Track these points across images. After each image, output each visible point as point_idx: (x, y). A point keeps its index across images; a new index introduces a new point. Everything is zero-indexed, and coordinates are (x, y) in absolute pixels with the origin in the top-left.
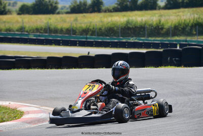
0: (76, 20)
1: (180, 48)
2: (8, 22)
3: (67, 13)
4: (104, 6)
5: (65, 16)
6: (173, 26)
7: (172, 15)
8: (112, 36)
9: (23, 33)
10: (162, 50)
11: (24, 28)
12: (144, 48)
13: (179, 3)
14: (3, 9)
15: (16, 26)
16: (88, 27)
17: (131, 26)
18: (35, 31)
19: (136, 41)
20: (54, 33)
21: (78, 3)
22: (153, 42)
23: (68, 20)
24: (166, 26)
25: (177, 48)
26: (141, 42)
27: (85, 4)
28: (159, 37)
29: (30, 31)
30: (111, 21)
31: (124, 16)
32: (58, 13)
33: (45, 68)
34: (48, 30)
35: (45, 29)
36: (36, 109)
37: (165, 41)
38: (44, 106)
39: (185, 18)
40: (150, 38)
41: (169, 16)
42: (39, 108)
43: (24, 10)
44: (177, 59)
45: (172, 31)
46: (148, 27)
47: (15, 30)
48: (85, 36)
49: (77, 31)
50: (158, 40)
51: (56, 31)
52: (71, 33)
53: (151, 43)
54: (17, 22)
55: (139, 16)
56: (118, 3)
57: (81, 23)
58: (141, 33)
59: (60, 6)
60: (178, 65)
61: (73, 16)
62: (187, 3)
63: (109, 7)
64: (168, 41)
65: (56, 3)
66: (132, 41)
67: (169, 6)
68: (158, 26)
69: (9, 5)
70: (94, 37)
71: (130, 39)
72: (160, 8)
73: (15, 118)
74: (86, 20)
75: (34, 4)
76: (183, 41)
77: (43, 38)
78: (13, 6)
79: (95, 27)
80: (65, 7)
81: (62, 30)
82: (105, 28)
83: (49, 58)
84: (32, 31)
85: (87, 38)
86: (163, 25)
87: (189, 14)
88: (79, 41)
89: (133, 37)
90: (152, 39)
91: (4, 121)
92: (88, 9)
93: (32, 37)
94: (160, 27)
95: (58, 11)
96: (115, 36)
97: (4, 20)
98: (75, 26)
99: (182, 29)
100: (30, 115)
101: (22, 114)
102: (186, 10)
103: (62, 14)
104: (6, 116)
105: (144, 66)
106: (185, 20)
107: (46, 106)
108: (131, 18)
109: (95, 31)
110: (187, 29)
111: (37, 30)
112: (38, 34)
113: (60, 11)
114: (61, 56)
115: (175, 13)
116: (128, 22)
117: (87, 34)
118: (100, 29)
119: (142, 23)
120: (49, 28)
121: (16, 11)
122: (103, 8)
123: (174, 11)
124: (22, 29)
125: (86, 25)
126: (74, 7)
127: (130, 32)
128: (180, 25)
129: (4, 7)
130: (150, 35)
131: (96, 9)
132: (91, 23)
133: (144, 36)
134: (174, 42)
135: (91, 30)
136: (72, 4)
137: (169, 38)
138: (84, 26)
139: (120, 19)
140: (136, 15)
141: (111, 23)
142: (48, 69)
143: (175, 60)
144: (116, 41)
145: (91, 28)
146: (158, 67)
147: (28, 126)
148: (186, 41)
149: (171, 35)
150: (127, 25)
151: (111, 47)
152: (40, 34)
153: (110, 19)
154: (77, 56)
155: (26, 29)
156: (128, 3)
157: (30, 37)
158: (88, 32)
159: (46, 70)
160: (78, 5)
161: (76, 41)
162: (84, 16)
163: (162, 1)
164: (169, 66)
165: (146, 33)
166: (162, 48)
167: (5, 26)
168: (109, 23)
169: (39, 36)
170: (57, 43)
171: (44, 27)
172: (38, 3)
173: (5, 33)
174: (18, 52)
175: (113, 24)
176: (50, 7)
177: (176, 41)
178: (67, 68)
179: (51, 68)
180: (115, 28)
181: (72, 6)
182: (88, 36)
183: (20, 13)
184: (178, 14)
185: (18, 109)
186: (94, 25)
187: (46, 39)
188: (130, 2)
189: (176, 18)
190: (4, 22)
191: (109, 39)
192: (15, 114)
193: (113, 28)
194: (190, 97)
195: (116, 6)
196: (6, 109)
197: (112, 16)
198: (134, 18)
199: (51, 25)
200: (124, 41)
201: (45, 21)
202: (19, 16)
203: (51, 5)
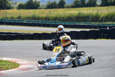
0: (50, 12)
1: (109, 28)
2: (12, 14)
3: (45, 8)
4: (66, 5)
5: (44, 10)
6: (105, 16)
7: (105, 10)
8: (70, 22)
9: (20, 20)
10: (98, 30)
11: (21, 17)
12: (88, 28)
13: (109, 3)
14: (9, 6)
15: (16, 16)
16: (57, 16)
17: (81, 16)
18: (27, 19)
19: (84, 24)
20: (38, 20)
21: (51, 3)
22: (93, 25)
23: (45, 12)
24: (101, 16)
25: (107, 28)
26: (86, 25)
27: (55, 3)
28: (97, 22)
29: (24, 18)
30: (70, 13)
31: (78, 10)
32: (40, 9)
33: (32, 40)
34: (34, 18)
35: (32, 17)
36: (27, 62)
37: (101, 24)
38: (31, 61)
39: (112, 11)
40: (92, 23)
41: (103, 10)
42: (28, 62)
43: (21, 7)
44: (107, 35)
45: (105, 19)
46: (91, 16)
47: (16, 18)
48: (55, 22)
49: (51, 19)
50: (96, 24)
51: (38, 19)
52: (47, 20)
53: (92, 26)
54: (17, 13)
55: (86, 10)
56: (74, 3)
57: (52, 14)
58: (87, 20)
59: (41, 4)
60: (108, 38)
61: (49, 10)
62: (113, 3)
63: (69, 5)
64: (102, 24)
65: (39, 3)
66: (82, 25)
67: (103, 5)
68: (97, 16)
69: (13, 4)
70: (60, 22)
71: (80, 23)
72: (98, 6)
73: (15, 67)
74: (56, 13)
75: (26, 4)
76: (111, 24)
77: (31, 23)
78: (15, 4)
79: (61, 16)
80: (44, 5)
81: (42, 18)
82: (66, 17)
83: (34, 34)
84: (25, 19)
85: (56, 23)
86: (99, 15)
87: (114, 9)
88: (51, 24)
89: (82, 22)
90: (93, 24)
91: (9, 69)
92: (57, 6)
93: (25, 22)
94: (98, 17)
95: (40, 7)
96: (72, 22)
97: (10, 12)
98: (49, 16)
99: (110, 17)
100: (23, 66)
101: (19, 65)
102: (113, 7)
103: (42, 9)
104: (10, 66)
105: (88, 39)
106: (112, 13)
107: (32, 61)
108: (81, 11)
109: (61, 19)
110: (113, 18)
111: (28, 18)
112: (29, 20)
113: (41, 7)
114: (41, 33)
115: (107, 9)
116: (79, 14)
117: (56, 21)
118: (64, 17)
119: (87, 14)
120: (35, 17)
121: (17, 8)
122: (65, 6)
123: (106, 7)
124: (19, 18)
125: (55, 15)
126: (49, 5)
127: (80, 19)
128: (109, 15)
129: (10, 5)
130: (92, 21)
131: (61, 6)
132: (58, 14)
133: (88, 22)
134: (106, 25)
135: (58, 18)
136: (48, 3)
137: (103, 23)
138: (54, 16)
139: (75, 12)
140: (84, 10)
141: (70, 14)
142: (34, 40)
143: (106, 35)
144: (72, 24)
145: (58, 17)
146: (96, 39)
147: (22, 72)
148: (112, 25)
149: (104, 21)
150: (79, 15)
151: (70, 28)
152: (30, 20)
153: (69, 12)
154: (50, 33)
155: (22, 18)
156: (80, 3)
157: (24, 22)
158: (57, 19)
159: (33, 41)
160: (51, 4)
161: (50, 24)
162: (55, 10)
163: (99, 2)
164: (102, 39)
165: (90, 20)
166: (98, 29)
167: (10, 16)
168: (68, 14)
169: (29, 21)
170: (39, 25)
171: (32, 16)
172: (29, 3)
173: (10, 19)
174: (17, 30)
175: (71, 15)
176: (35, 5)
177: (107, 24)
178: (44, 40)
179: (36, 40)
180: (72, 17)
181: (48, 5)
182: (56, 22)
183: (19, 8)
184: (108, 9)
185: (16, 63)
186: (60, 16)
187: (33, 23)
188: (81, 2)
189: (107, 11)
190: (10, 14)
191: (68, 23)
192: (15, 65)
193: (71, 17)
194: (114, 56)
195: (73, 4)
196: (10, 62)
197: (71, 10)
198: (83, 11)
199: (36, 15)
200: (77, 24)
201: (33, 13)
202: (18, 10)
203: (36, 4)
